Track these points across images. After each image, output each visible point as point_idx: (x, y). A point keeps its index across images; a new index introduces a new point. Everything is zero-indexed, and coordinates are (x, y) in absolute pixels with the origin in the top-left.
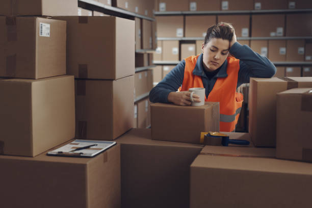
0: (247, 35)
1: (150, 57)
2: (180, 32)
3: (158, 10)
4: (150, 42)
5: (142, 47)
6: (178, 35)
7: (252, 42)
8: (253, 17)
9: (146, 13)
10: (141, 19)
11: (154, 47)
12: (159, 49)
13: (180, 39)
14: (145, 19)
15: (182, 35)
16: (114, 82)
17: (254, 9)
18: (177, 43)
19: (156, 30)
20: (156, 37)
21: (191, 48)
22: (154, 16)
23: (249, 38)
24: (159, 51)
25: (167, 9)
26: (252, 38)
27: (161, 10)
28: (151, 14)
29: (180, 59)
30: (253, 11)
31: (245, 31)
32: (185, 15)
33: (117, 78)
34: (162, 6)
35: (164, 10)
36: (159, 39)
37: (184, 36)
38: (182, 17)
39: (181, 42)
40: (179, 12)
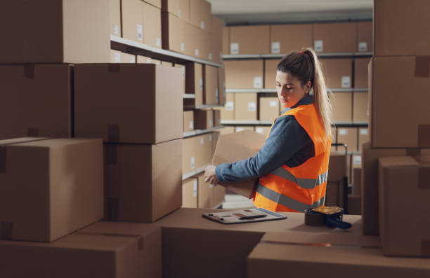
0: (349, 85)
1: (216, 114)
2: (258, 82)
3: (229, 53)
4: (217, 95)
5: (204, 102)
6: (256, 86)
7: (355, 95)
8: (357, 61)
9: (210, 57)
10: (204, 65)
11: (221, 101)
12: (229, 104)
13: (258, 91)
14: (209, 65)
15: (261, 86)
16: (153, 146)
17: (357, 51)
18: (255, 96)
19: (224, 79)
20: (224, 88)
21: (273, 103)
22: (221, 61)
23: (351, 90)
24: (229, 108)
25: (241, 51)
26: (356, 89)
27: (232, 52)
28: (217, 58)
29: (258, 118)
30: (357, 54)
31: (346, 80)
32: (264, 59)
33: (156, 142)
34: (235, 47)
35: (237, 52)
36: (227, 90)
37: (264, 87)
38: (261, 62)
39: (260, 95)
40: (258, 56)
